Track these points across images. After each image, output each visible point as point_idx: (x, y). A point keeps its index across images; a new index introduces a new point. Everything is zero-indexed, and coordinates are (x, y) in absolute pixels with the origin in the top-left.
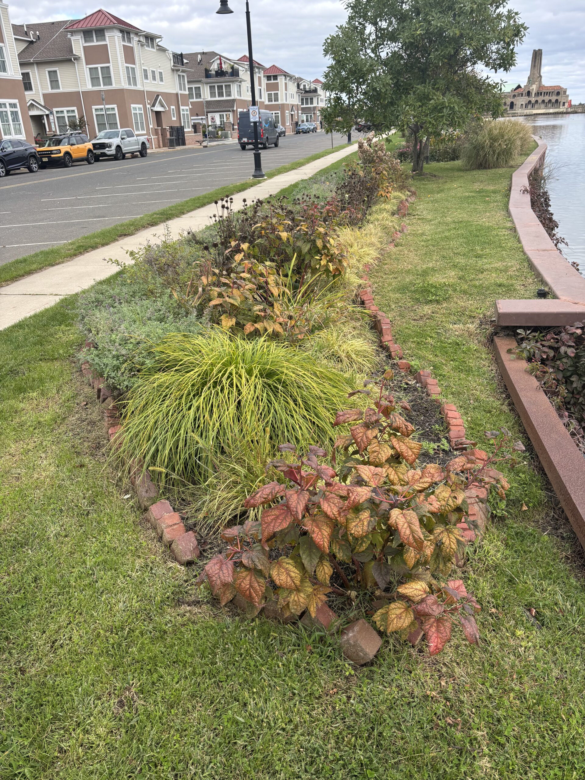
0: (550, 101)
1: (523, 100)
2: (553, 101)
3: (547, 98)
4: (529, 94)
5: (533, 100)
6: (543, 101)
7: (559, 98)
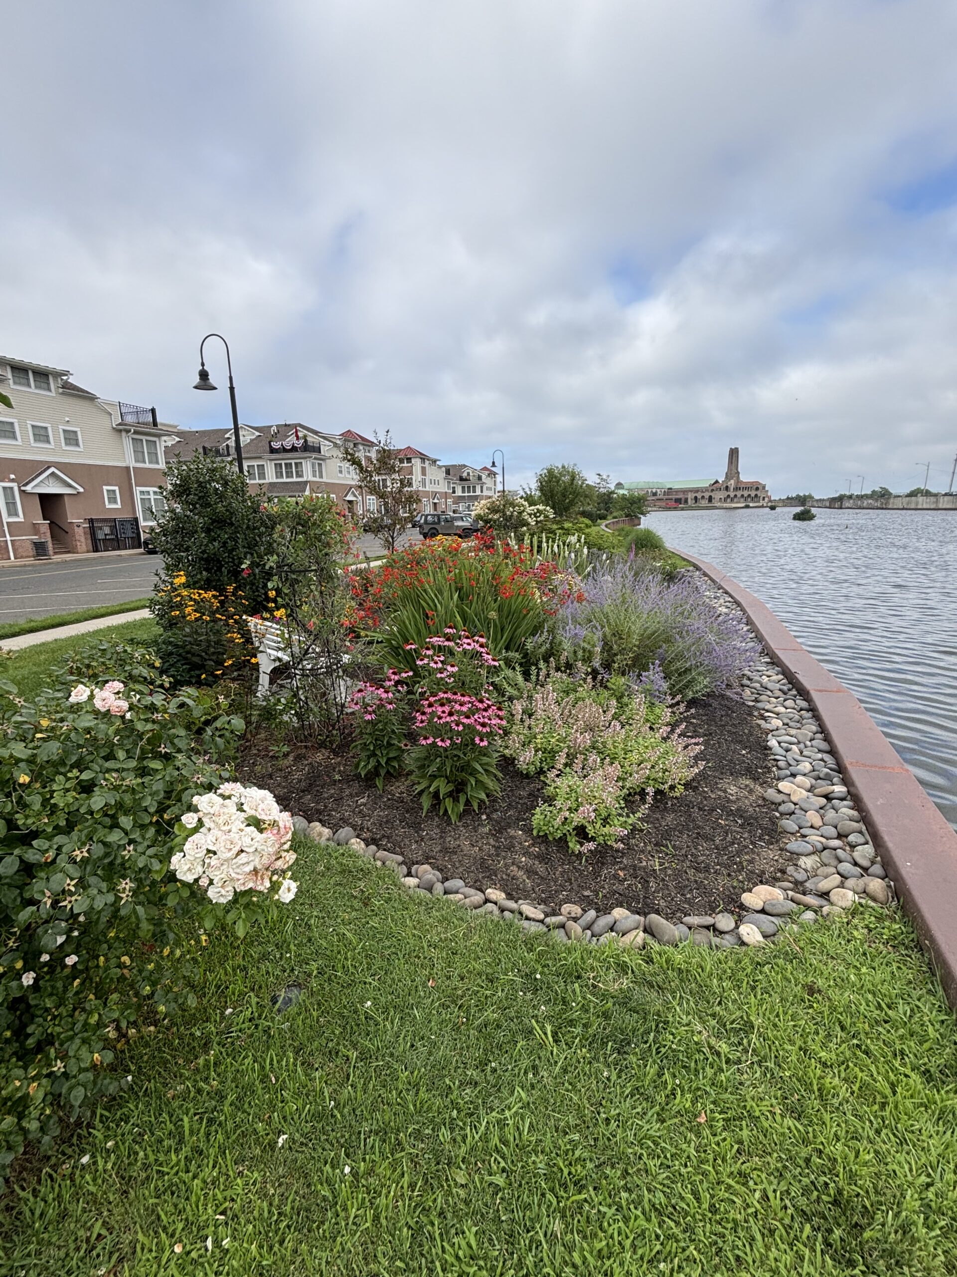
0: (749, 496)
1: (722, 494)
2: (753, 495)
3: (746, 493)
4: (727, 488)
5: (732, 495)
6: (742, 496)
7: (758, 493)
